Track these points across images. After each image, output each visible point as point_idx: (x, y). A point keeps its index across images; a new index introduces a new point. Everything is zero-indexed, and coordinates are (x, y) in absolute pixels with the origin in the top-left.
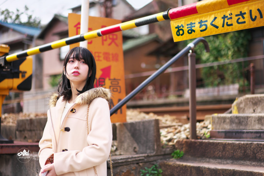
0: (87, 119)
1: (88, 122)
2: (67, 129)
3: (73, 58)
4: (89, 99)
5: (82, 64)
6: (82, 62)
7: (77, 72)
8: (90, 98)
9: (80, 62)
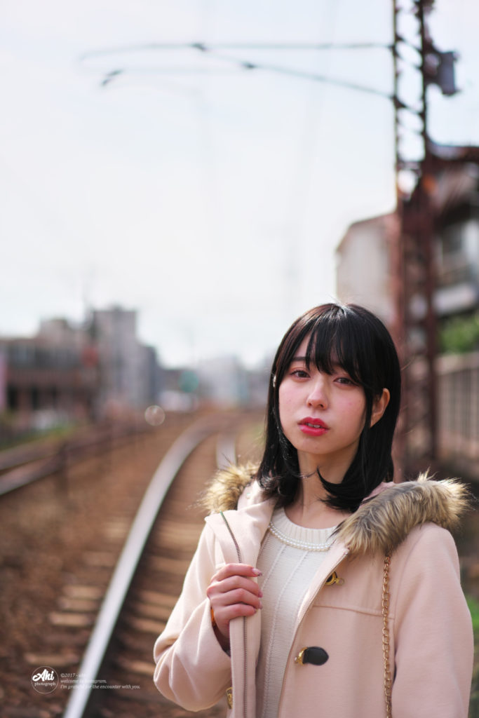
0: (387, 608)
1: (387, 622)
2: (315, 656)
3: (307, 360)
4: (396, 533)
5: (340, 388)
6: (339, 380)
7: (318, 422)
8: (397, 531)
9: (332, 378)
